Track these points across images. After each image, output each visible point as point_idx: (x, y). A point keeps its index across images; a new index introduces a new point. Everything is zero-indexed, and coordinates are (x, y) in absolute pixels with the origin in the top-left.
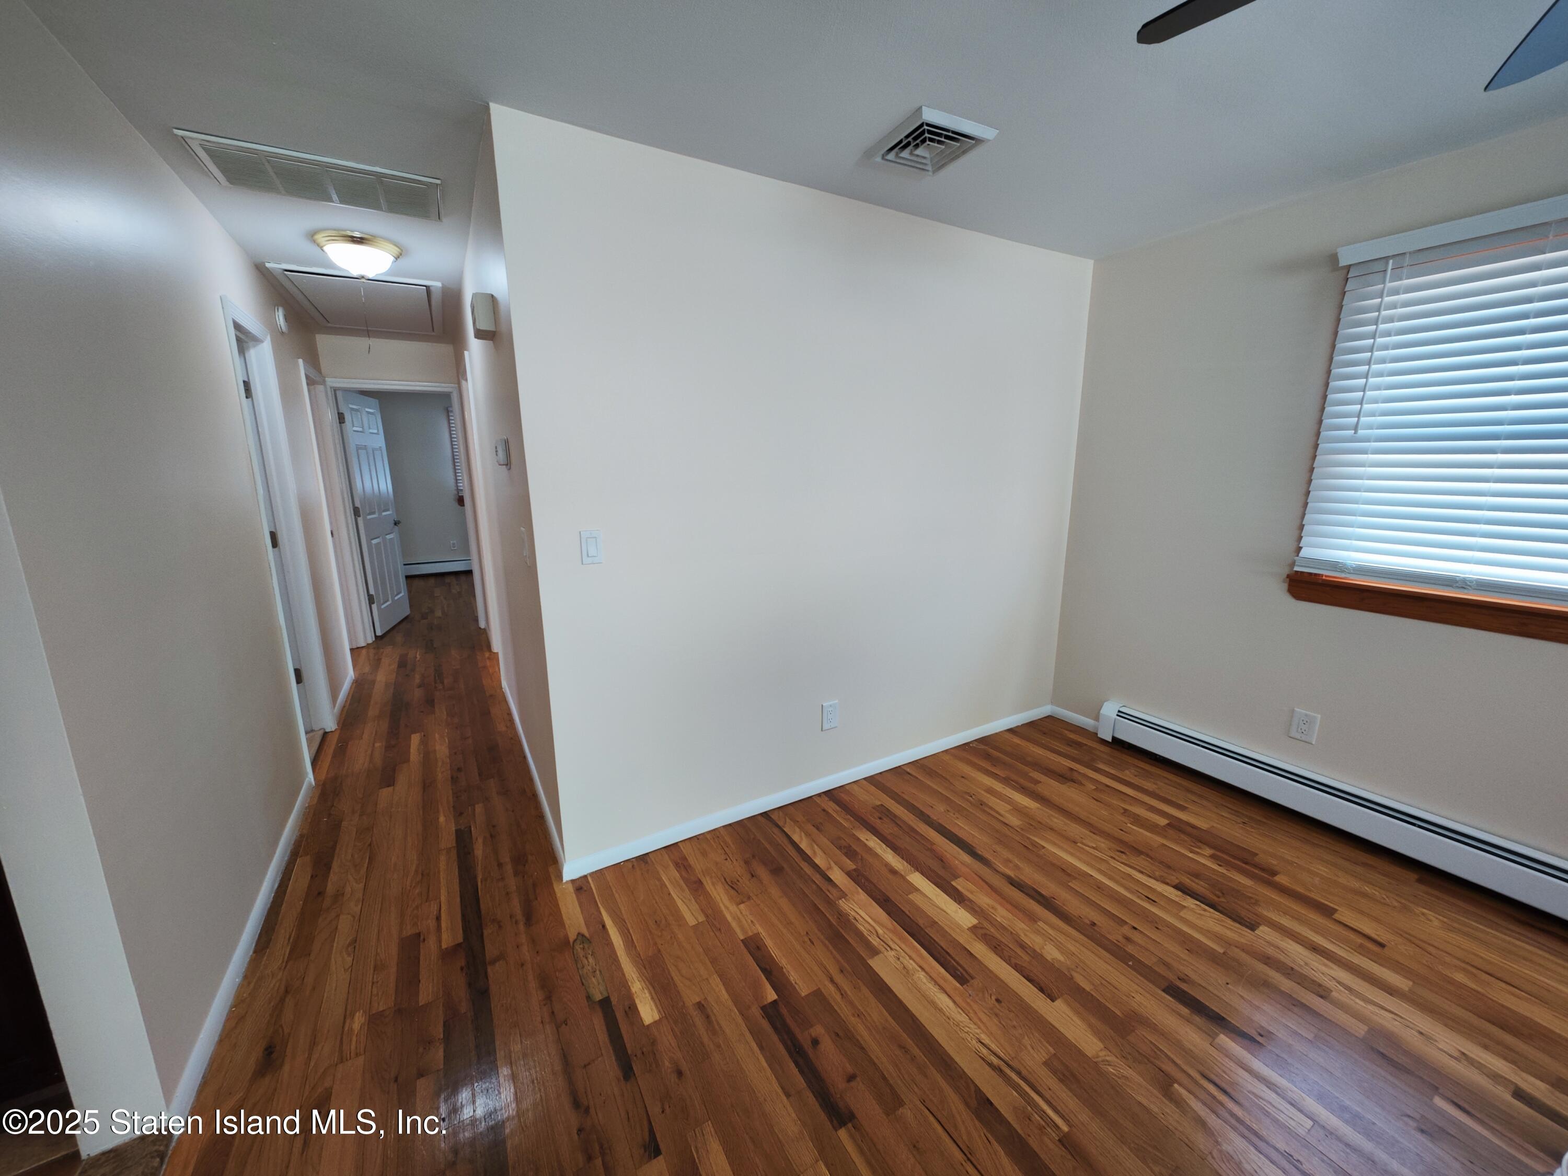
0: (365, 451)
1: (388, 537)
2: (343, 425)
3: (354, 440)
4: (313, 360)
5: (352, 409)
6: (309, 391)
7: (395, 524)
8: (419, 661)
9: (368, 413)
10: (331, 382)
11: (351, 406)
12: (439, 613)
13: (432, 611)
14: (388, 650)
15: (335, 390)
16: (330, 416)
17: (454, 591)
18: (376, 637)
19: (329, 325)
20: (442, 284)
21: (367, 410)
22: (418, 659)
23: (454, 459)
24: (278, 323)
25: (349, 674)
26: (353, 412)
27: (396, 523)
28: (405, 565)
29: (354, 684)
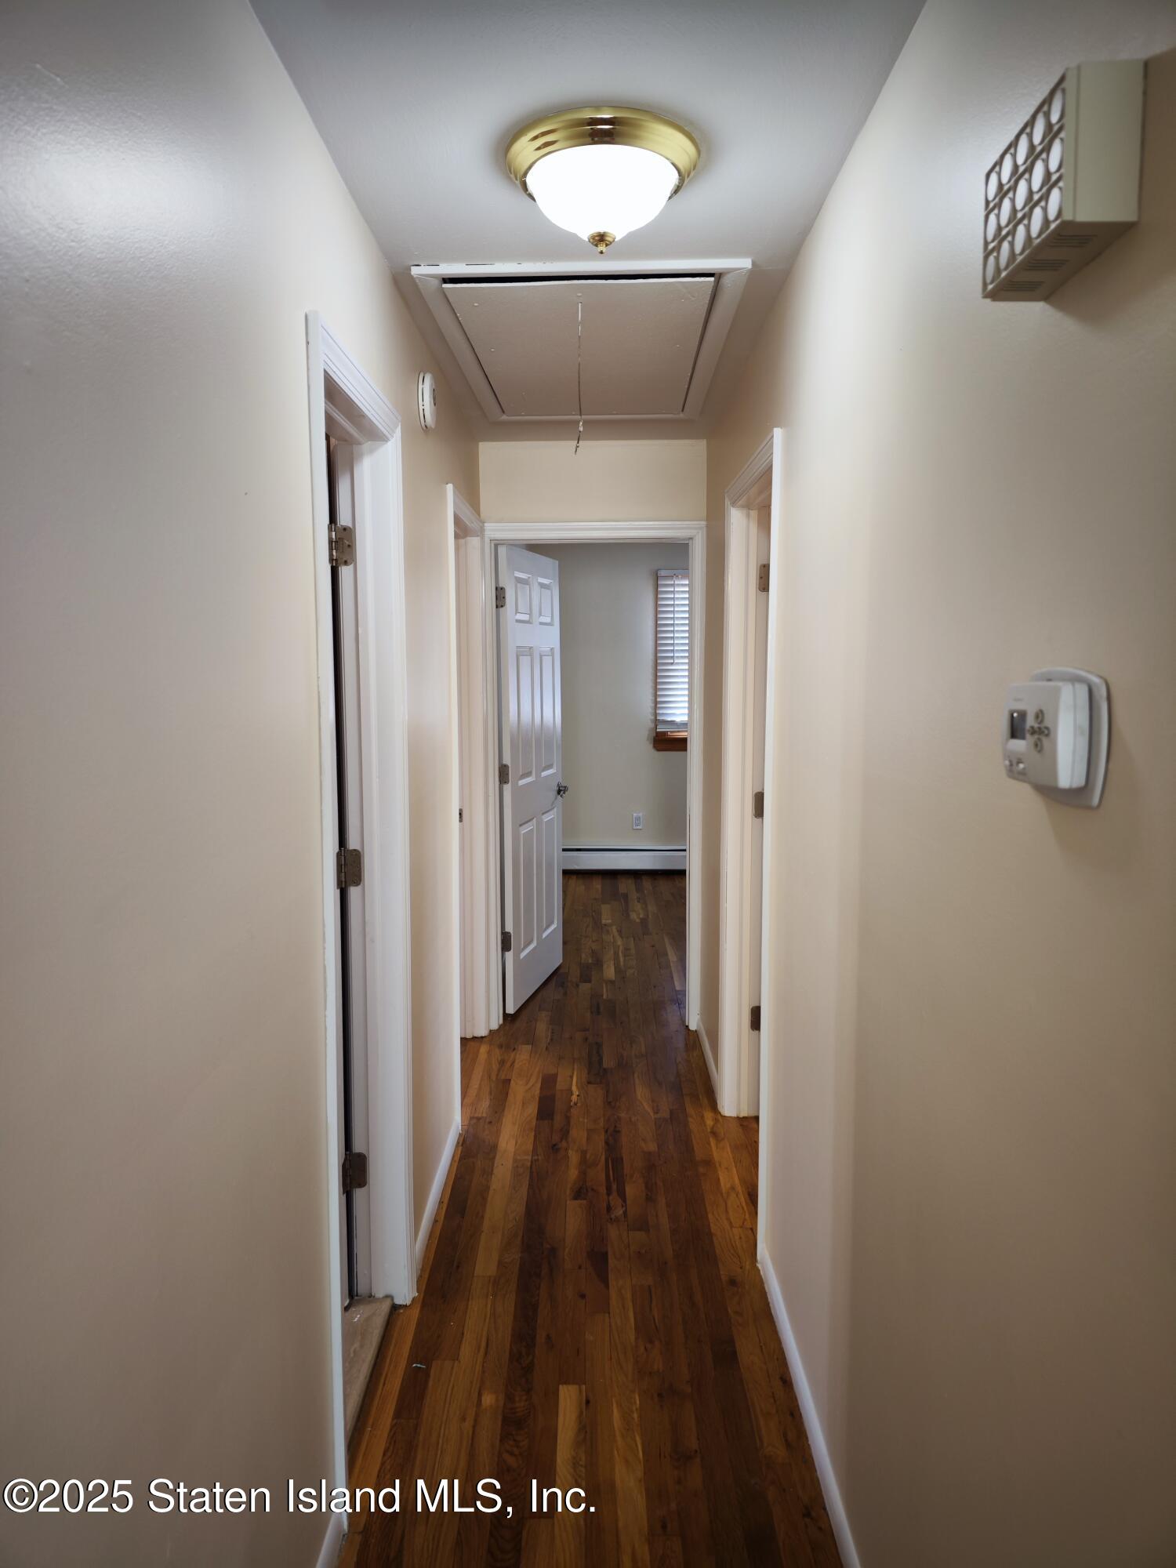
0: (529, 657)
1: (546, 818)
2: (501, 609)
3: (516, 637)
4: (470, 490)
5: (519, 580)
6: (457, 549)
7: (559, 792)
8: (576, 1104)
9: (542, 586)
10: (494, 530)
11: (518, 574)
12: (610, 972)
13: (599, 964)
14: (523, 1055)
15: (497, 545)
16: (483, 594)
17: (634, 916)
18: (505, 1015)
19: (504, 417)
20: (754, 263)
21: (541, 580)
22: (574, 1098)
23: (656, 664)
24: (421, 408)
25: (452, 1121)
26: (519, 585)
27: (561, 790)
28: (564, 850)
29: (460, 1148)
